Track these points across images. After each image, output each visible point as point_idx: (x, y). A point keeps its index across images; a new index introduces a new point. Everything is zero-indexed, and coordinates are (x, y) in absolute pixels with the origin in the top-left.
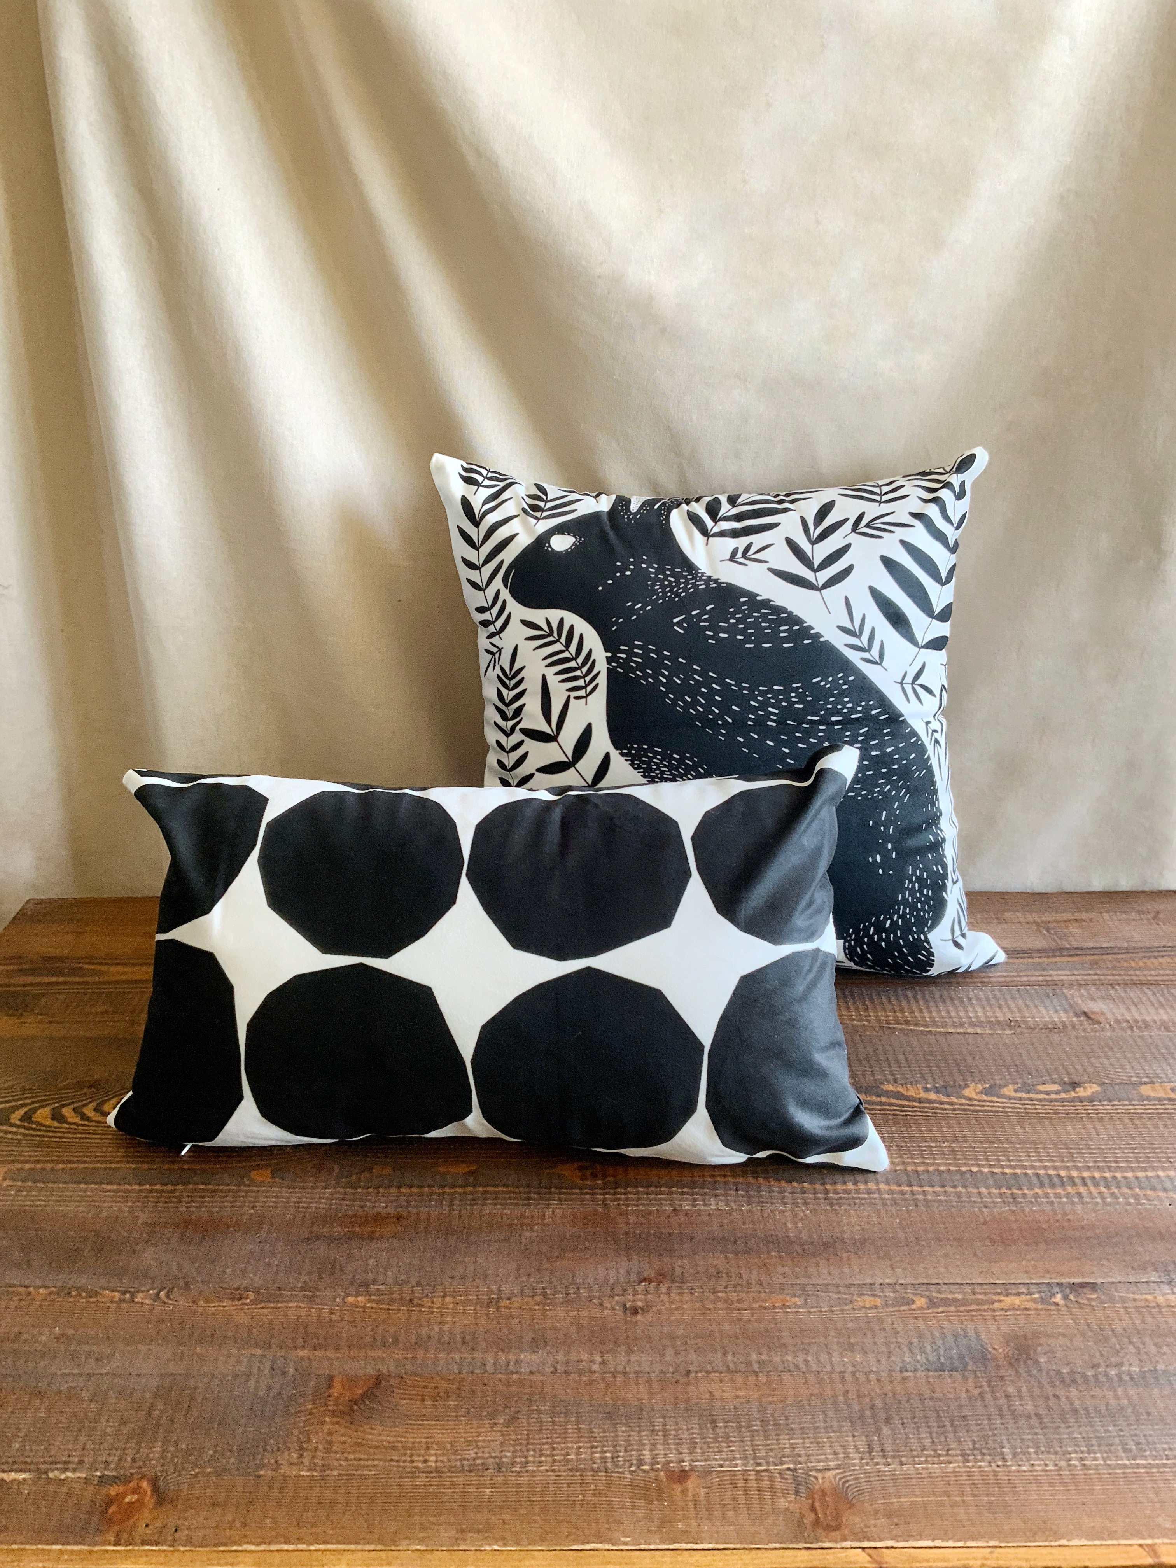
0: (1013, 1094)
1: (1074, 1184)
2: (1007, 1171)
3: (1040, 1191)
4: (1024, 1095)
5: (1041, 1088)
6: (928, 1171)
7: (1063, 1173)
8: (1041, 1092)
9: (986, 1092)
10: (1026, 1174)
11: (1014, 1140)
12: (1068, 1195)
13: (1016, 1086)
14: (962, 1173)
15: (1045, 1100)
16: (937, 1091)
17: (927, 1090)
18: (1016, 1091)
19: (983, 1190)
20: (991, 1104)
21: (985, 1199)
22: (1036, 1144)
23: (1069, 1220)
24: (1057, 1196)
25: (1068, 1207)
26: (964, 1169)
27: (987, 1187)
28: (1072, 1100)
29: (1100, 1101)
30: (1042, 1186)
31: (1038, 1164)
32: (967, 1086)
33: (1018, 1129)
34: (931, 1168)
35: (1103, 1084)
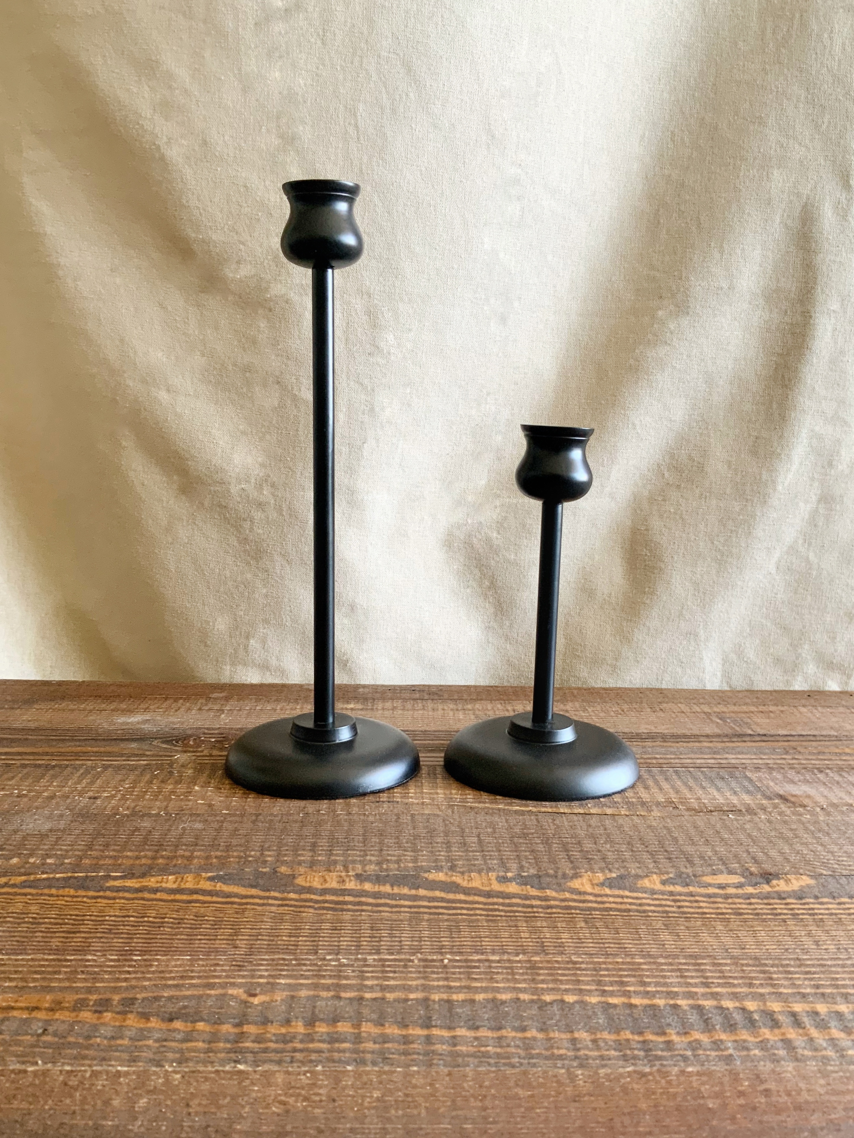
0: (658, 887)
1: (775, 1024)
2: (636, 1001)
3: (704, 1038)
4: (678, 889)
5: (708, 879)
6: (473, 1001)
7: (751, 1005)
8: (710, 885)
9: (610, 883)
10: (675, 1007)
11: (654, 951)
12: (763, 1045)
13: (665, 877)
14: (543, 1006)
15: (715, 895)
16: (524, 881)
17: (503, 880)
18: (664, 883)
19: (583, 1035)
20: (619, 900)
21: (582, 1053)
22: (696, 957)
23: (767, 1092)
24: (742, 1046)
25: (766, 1067)
26: (548, 998)
27: (592, 1030)
28: (768, 896)
29: (816, 897)
30: (708, 1027)
31: (701, 990)
32: (576, 876)
33: (665, 936)
34: (480, 997)
35: (817, 876)
